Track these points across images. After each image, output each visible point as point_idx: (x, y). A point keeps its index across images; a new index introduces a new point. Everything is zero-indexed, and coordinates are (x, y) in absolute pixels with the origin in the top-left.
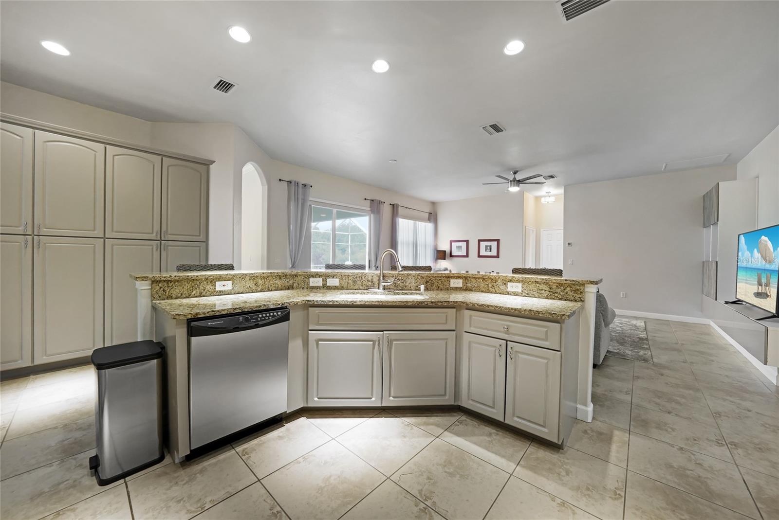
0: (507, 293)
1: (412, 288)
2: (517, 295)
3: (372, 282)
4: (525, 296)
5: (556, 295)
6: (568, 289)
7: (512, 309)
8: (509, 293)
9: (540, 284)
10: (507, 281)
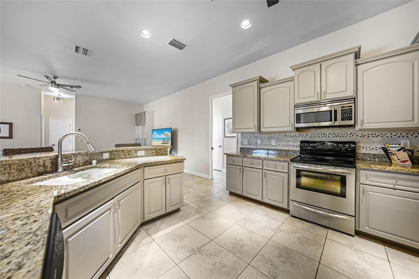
0: (137, 157)
1: (80, 164)
2: (142, 157)
3: (44, 166)
4: (146, 157)
5: (159, 154)
6: (163, 150)
7: (169, 161)
8: (138, 156)
9: (153, 150)
10: (137, 150)
